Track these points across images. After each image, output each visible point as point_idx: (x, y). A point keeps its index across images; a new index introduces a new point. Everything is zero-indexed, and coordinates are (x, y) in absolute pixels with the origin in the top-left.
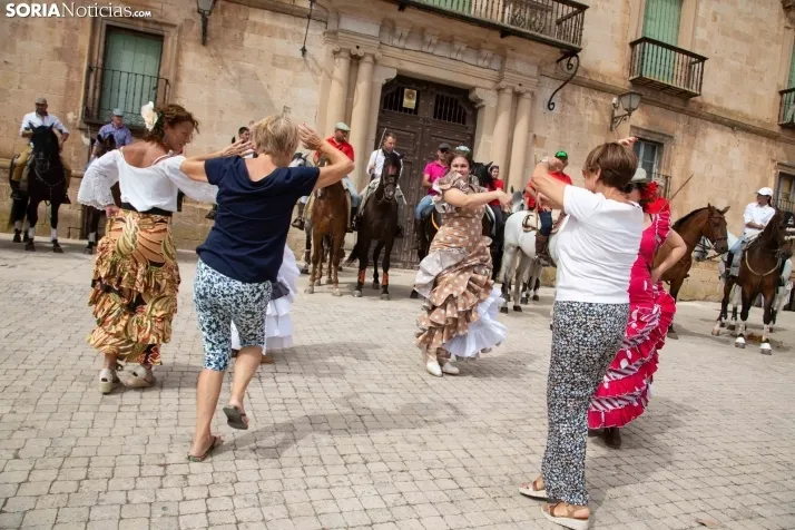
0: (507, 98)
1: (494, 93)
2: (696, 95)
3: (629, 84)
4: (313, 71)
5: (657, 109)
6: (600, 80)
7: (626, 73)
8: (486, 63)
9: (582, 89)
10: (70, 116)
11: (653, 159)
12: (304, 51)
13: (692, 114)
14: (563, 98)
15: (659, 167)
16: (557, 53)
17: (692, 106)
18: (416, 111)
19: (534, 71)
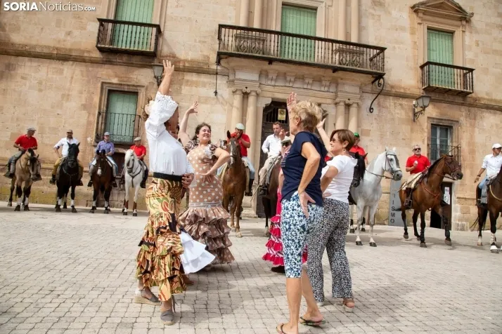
0: (341, 108)
1: (333, 106)
2: (471, 93)
3: (422, 91)
4: (222, 103)
5: (444, 105)
6: (402, 91)
7: (420, 85)
8: (326, 89)
9: (391, 98)
10: (89, 139)
11: (447, 137)
12: (216, 93)
13: (471, 105)
14: (379, 105)
15: (452, 142)
16: (370, 78)
17: (469, 100)
18: (285, 121)
19: (357, 90)
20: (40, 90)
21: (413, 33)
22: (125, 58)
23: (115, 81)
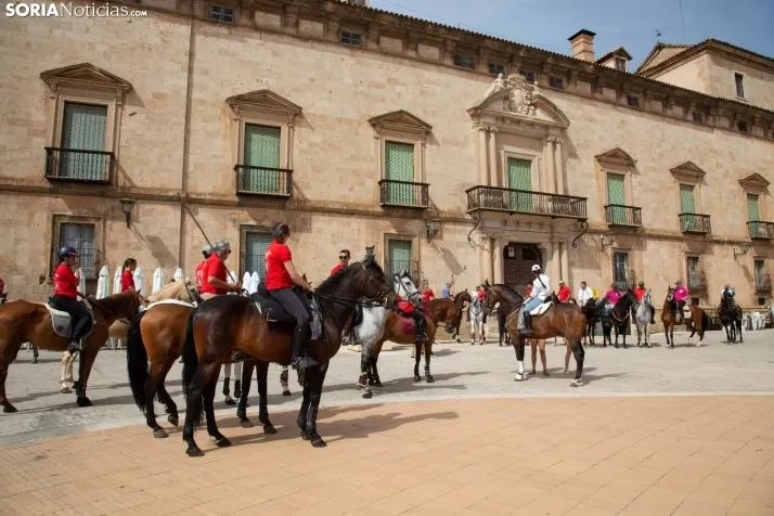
0: (557, 246)
1: (550, 244)
2: (640, 227)
3: (607, 228)
4: (474, 248)
5: (622, 237)
6: (596, 229)
7: (606, 222)
8: (545, 231)
11: (624, 262)
12: (469, 239)
13: (639, 236)
14: (579, 241)
15: (627, 265)
16: (574, 221)
17: (638, 233)
18: (514, 258)
20: (335, 243)
21: (597, 179)
22: (401, 212)
23: (393, 231)
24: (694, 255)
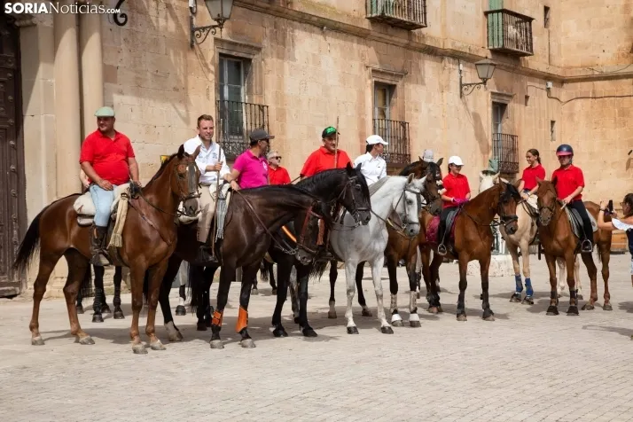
11: (239, 84)
13: (279, 14)
15: (249, 92)
17: (278, 3)
24: (387, 80)
